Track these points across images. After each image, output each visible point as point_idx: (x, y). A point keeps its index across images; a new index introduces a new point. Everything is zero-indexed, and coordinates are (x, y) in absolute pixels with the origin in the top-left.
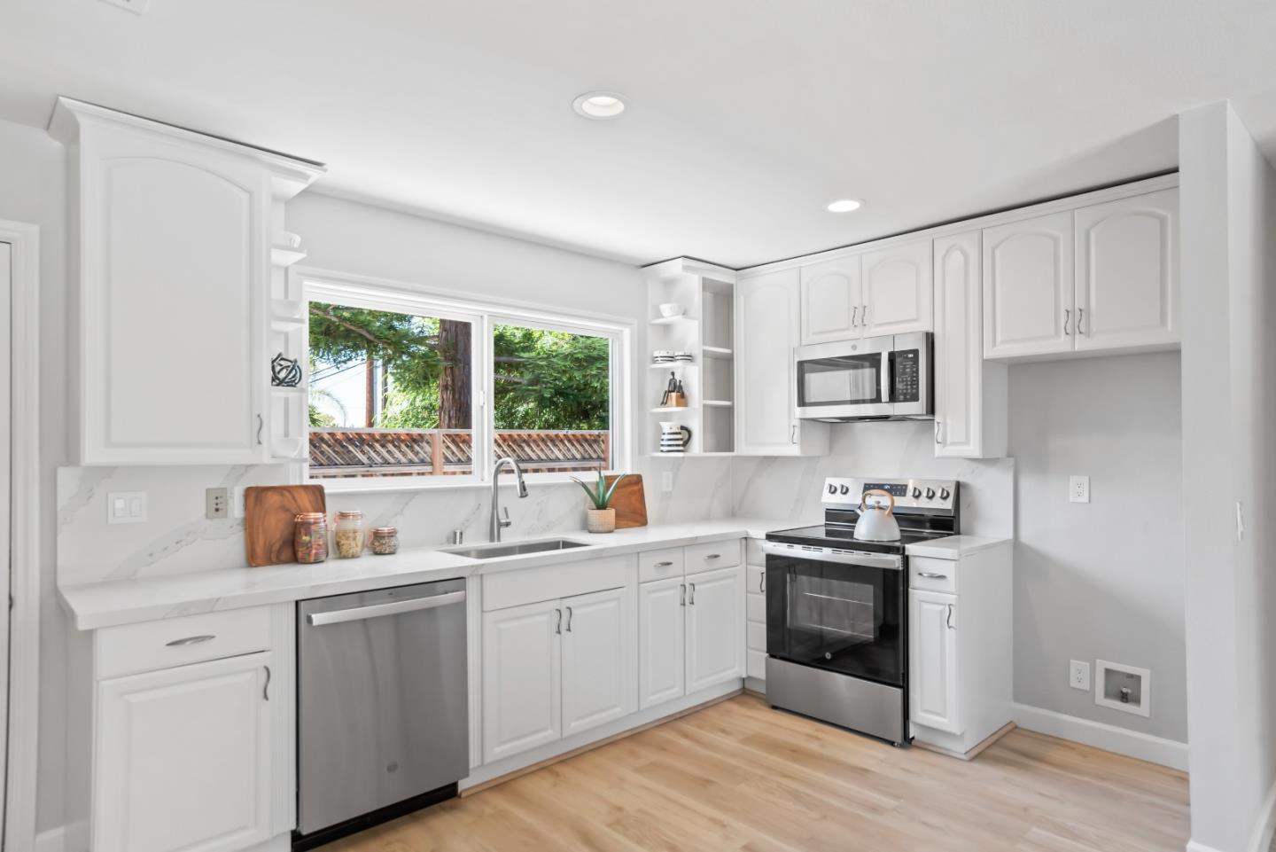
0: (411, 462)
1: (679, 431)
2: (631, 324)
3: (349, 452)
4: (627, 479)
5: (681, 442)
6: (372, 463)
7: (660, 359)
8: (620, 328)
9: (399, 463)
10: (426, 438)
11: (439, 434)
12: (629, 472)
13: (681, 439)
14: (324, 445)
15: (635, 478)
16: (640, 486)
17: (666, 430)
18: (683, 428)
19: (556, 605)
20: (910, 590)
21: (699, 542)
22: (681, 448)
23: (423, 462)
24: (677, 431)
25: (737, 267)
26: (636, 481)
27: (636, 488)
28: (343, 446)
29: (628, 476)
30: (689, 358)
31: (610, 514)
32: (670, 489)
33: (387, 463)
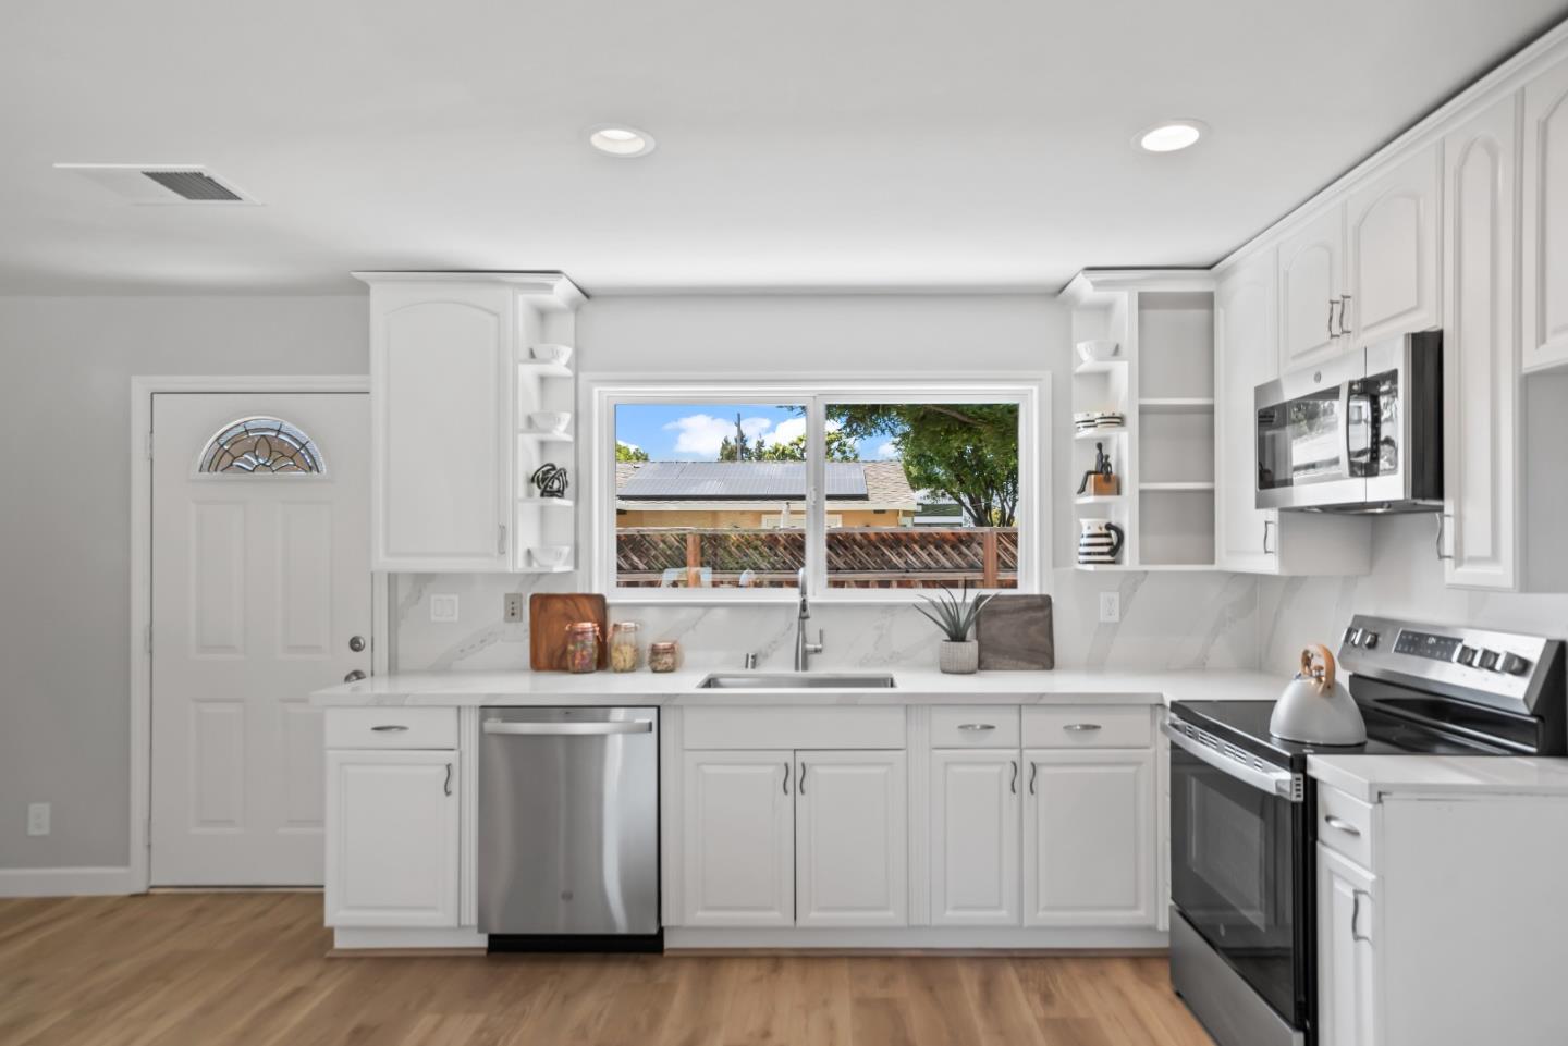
0: (958, 568)
1: (1104, 531)
2: (1040, 380)
3: (883, 554)
4: (1023, 601)
5: (1106, 549)
6: (909, 568)
7: (1081, 425)
8: (1030, 387)
9: (944, 569)
10: (977, 538)
11: (991, 533)
12: (1036, 592)
13: (1108, 544)
14: (855, 547)
15: (1039, 601)
16: (1046, 612)
17: (1086, 532)
18: (1109, 527)
19: (788, 757)
20: (1319, 845)
21: (1042, 702)
22: (1108, 558)
23: (972, 567)
24: (1098, 532)
25: (1207, 264)
26: (1044, 604)
27: (1040, 614)
28: (877, 548)
29: (1033, 597)
30: (1119, 421)
31: (969, 649)
32: (1116, 618)
33: (928, 568)
